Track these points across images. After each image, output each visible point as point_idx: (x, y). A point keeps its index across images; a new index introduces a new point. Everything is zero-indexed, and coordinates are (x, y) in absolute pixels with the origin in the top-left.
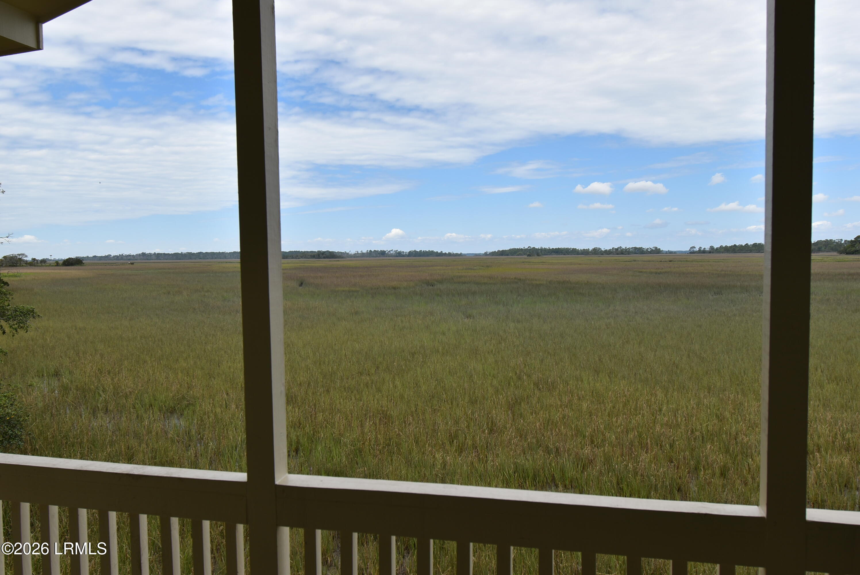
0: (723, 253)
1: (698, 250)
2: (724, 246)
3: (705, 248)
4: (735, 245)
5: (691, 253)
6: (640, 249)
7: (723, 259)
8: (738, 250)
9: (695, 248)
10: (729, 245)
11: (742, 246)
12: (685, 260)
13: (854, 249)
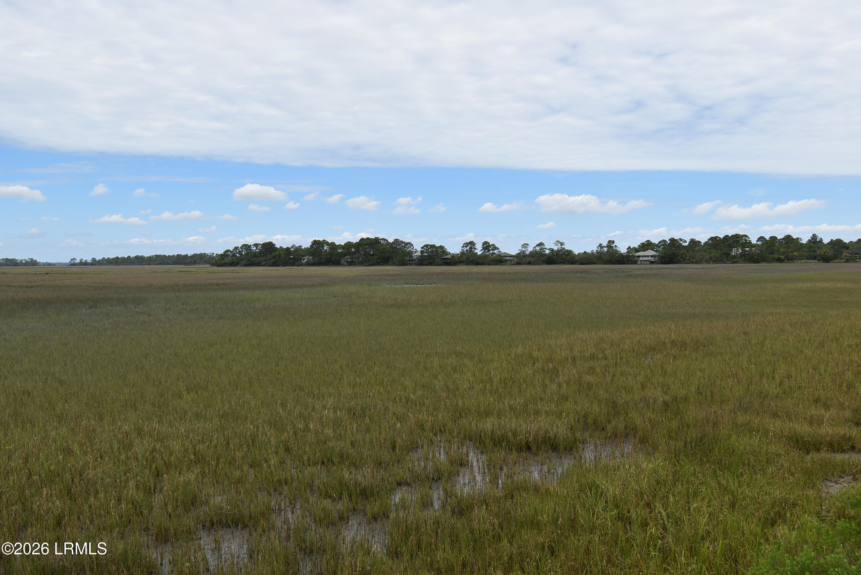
0: (105, 265)
1: (79, 262)
2: (106, 258)
3: (86, 260)
4: (117, 257)
5: (72, 265)
6: (13, 260)
7: (104, 272)
8: (121, 262)
9: (76, 259)
10: (112, 256)
11: (124, 258)
12: (64, 272)
13: (223, 262)
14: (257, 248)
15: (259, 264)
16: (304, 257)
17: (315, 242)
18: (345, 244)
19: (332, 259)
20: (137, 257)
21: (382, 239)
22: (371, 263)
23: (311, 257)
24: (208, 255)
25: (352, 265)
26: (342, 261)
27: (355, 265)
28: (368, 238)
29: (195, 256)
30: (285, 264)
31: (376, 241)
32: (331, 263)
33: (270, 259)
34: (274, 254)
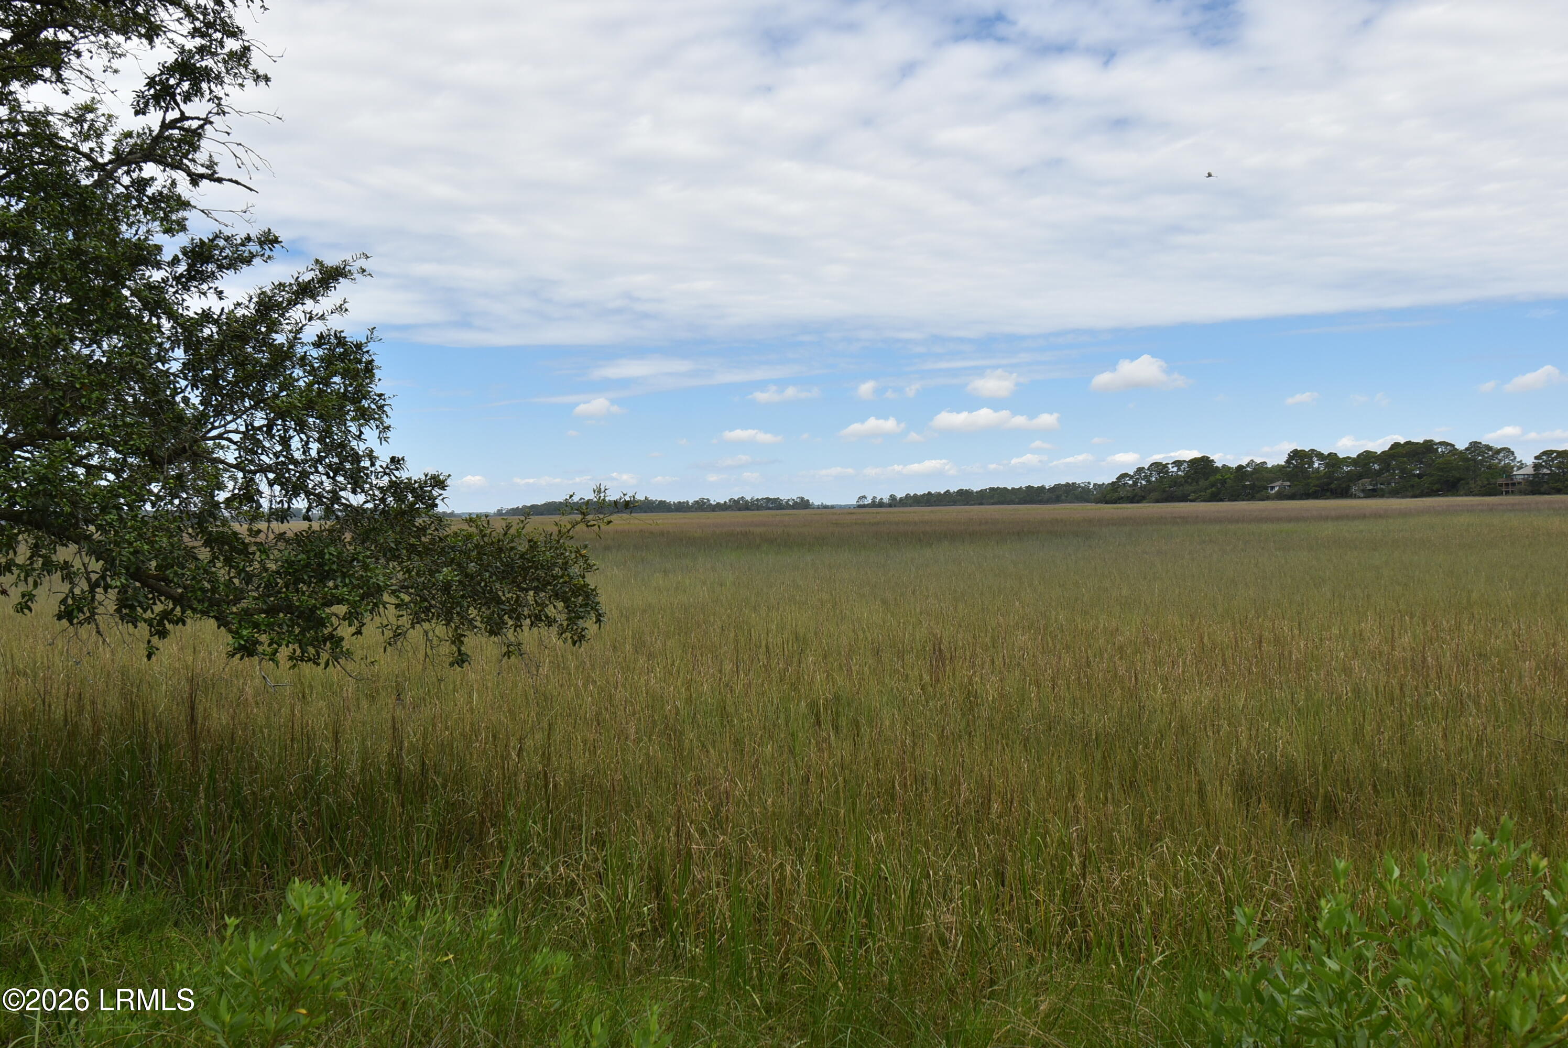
0: (910, 506)
1: (870, 502)
3: (882, 499)
5: (860, 506)
6: (776, 500)
9: (865, 498)
10: (920, 492)
13: (1116, 495)
14: (1179, 469)
15: (1184, 498)
16: (1272, 482)
17: (1296, 455)
18: (1358, 456)
19: (1333, 486)
20: (961, 492)
21: (1442, 443)
22: (1418, 492)
23: (1288, 483)
24: (1079, 486)
25: (1375, 496)
26: (1354, 489)
27: (1382, 496)
28: (1408, 443)
29: (1057, 487)
30: (1234, 498)
31: (1429, 446)
32: (1328, 494)
33: (1206, 489)
34: (1212, 479)
